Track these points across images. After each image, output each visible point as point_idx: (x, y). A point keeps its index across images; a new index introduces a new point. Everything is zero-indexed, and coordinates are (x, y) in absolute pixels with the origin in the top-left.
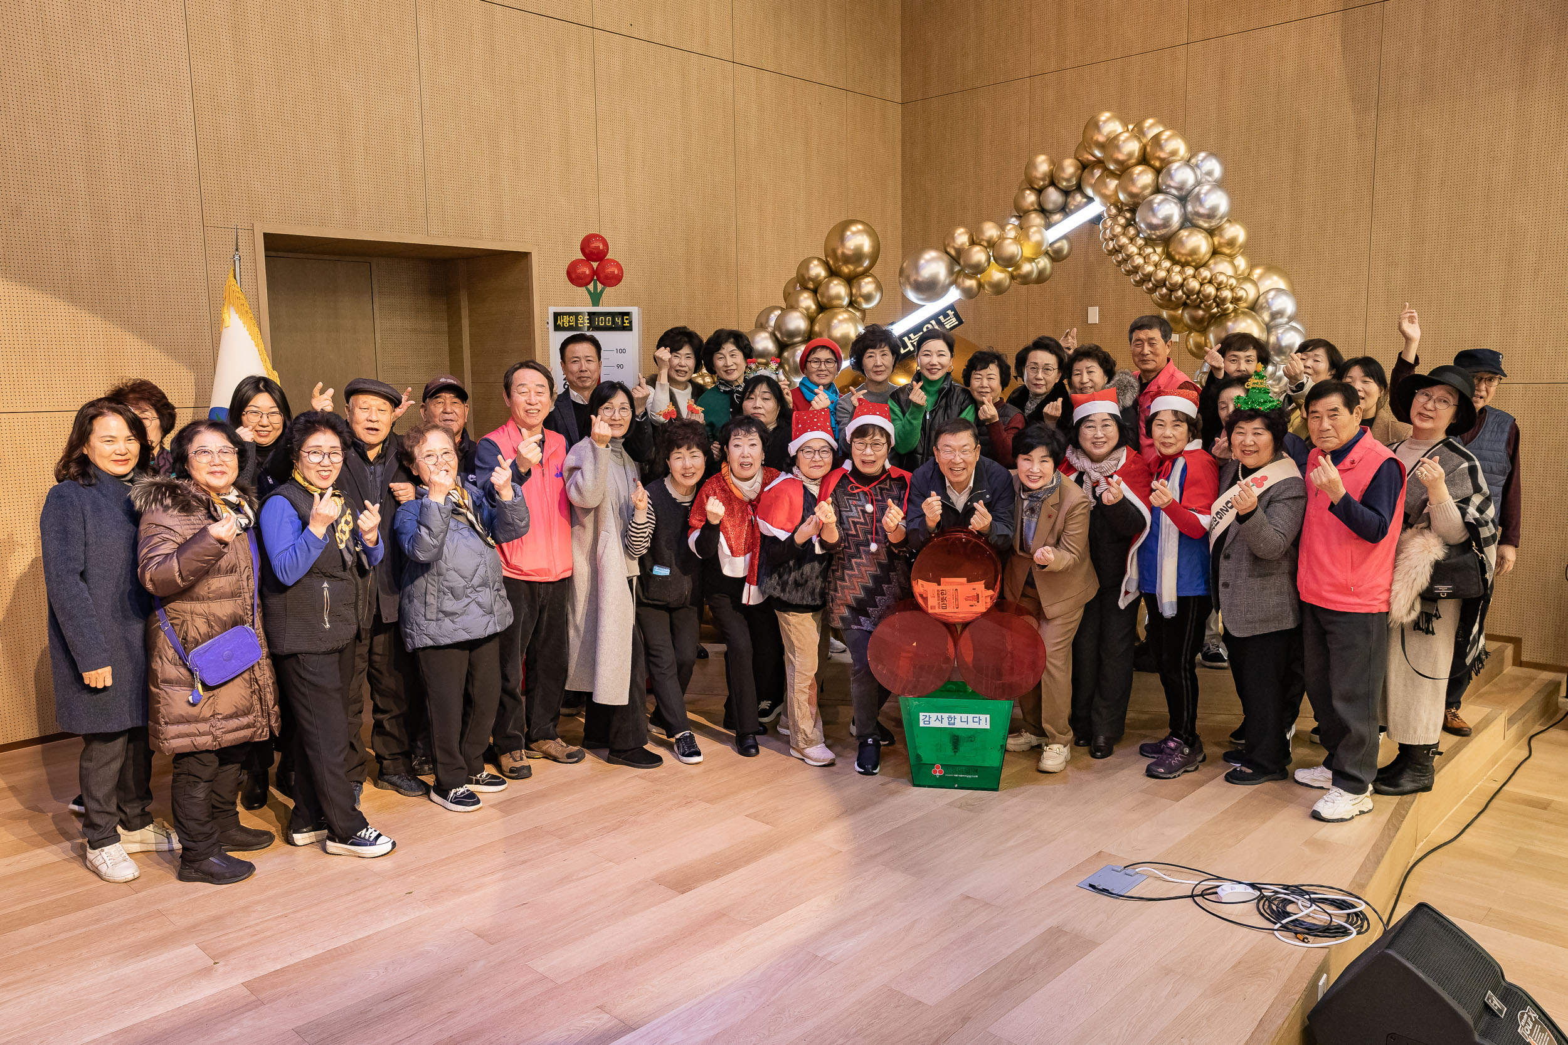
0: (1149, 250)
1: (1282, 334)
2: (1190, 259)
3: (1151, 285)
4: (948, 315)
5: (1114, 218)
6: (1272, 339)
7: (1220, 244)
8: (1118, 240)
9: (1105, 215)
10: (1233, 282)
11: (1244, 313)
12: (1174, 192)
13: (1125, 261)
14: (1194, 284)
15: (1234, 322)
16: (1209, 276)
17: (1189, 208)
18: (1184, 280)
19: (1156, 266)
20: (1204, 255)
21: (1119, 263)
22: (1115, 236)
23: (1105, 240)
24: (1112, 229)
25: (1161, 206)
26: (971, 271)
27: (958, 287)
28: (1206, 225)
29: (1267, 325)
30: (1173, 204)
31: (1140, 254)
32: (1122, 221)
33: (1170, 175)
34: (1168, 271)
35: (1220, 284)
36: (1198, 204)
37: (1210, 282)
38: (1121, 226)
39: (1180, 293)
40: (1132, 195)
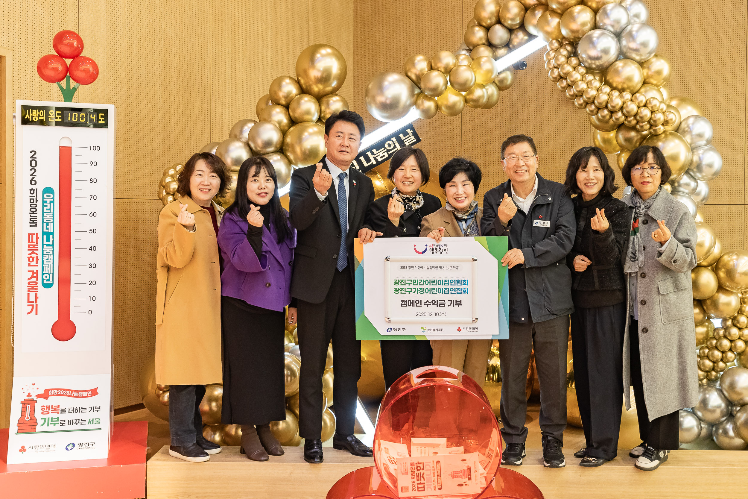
0: (590, 77)
1: (703, 154)
2: (625, 86)
3: (593, 107)
4: (407, 134)
5: (557, 50)
6: (695, 159)
7: (647, 74)
8: (563, 68)
9: (549, 48)
10: (664, 107)
11: (671, 134)
12: (610, 28)
13: (569, 86)
14: (632, 107)
15: (664, 142)
16: (644, 101)
17: (624, 43)
18: (624, 103)
19: (598, 90)
20: (637, 84)
21: (564, 89)
22: (559, 65)
23: (550, 69)
24: (557, 59)
25: (600, 40)
26: (430, 93)
27: (418, 107)
28: (638, 58)
29: (690, 145)
30: (610, 39)
31: (582, 80)
32: (565, 53)
33: (606, 13)
34: (609, 94)
35: (652, 107)
36: (631, 39)
37: (645, 106)
38: (564, 56)
39: (620, 114)
40: (572, 31)
